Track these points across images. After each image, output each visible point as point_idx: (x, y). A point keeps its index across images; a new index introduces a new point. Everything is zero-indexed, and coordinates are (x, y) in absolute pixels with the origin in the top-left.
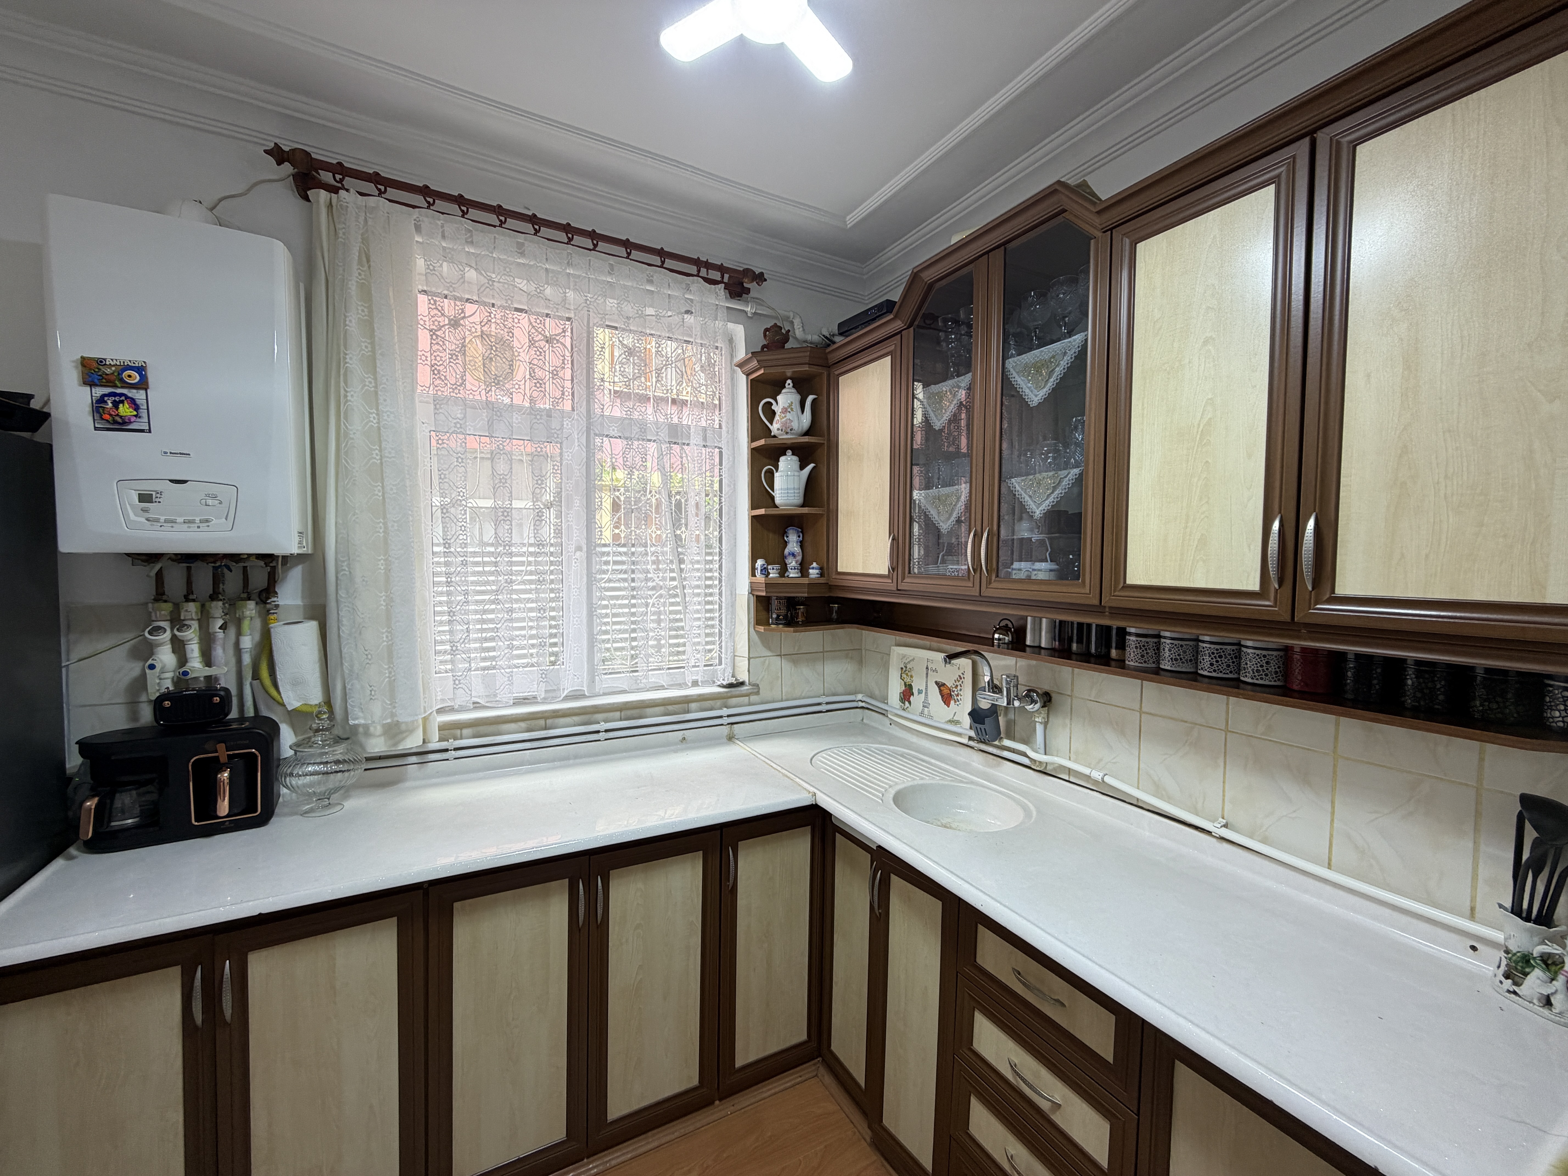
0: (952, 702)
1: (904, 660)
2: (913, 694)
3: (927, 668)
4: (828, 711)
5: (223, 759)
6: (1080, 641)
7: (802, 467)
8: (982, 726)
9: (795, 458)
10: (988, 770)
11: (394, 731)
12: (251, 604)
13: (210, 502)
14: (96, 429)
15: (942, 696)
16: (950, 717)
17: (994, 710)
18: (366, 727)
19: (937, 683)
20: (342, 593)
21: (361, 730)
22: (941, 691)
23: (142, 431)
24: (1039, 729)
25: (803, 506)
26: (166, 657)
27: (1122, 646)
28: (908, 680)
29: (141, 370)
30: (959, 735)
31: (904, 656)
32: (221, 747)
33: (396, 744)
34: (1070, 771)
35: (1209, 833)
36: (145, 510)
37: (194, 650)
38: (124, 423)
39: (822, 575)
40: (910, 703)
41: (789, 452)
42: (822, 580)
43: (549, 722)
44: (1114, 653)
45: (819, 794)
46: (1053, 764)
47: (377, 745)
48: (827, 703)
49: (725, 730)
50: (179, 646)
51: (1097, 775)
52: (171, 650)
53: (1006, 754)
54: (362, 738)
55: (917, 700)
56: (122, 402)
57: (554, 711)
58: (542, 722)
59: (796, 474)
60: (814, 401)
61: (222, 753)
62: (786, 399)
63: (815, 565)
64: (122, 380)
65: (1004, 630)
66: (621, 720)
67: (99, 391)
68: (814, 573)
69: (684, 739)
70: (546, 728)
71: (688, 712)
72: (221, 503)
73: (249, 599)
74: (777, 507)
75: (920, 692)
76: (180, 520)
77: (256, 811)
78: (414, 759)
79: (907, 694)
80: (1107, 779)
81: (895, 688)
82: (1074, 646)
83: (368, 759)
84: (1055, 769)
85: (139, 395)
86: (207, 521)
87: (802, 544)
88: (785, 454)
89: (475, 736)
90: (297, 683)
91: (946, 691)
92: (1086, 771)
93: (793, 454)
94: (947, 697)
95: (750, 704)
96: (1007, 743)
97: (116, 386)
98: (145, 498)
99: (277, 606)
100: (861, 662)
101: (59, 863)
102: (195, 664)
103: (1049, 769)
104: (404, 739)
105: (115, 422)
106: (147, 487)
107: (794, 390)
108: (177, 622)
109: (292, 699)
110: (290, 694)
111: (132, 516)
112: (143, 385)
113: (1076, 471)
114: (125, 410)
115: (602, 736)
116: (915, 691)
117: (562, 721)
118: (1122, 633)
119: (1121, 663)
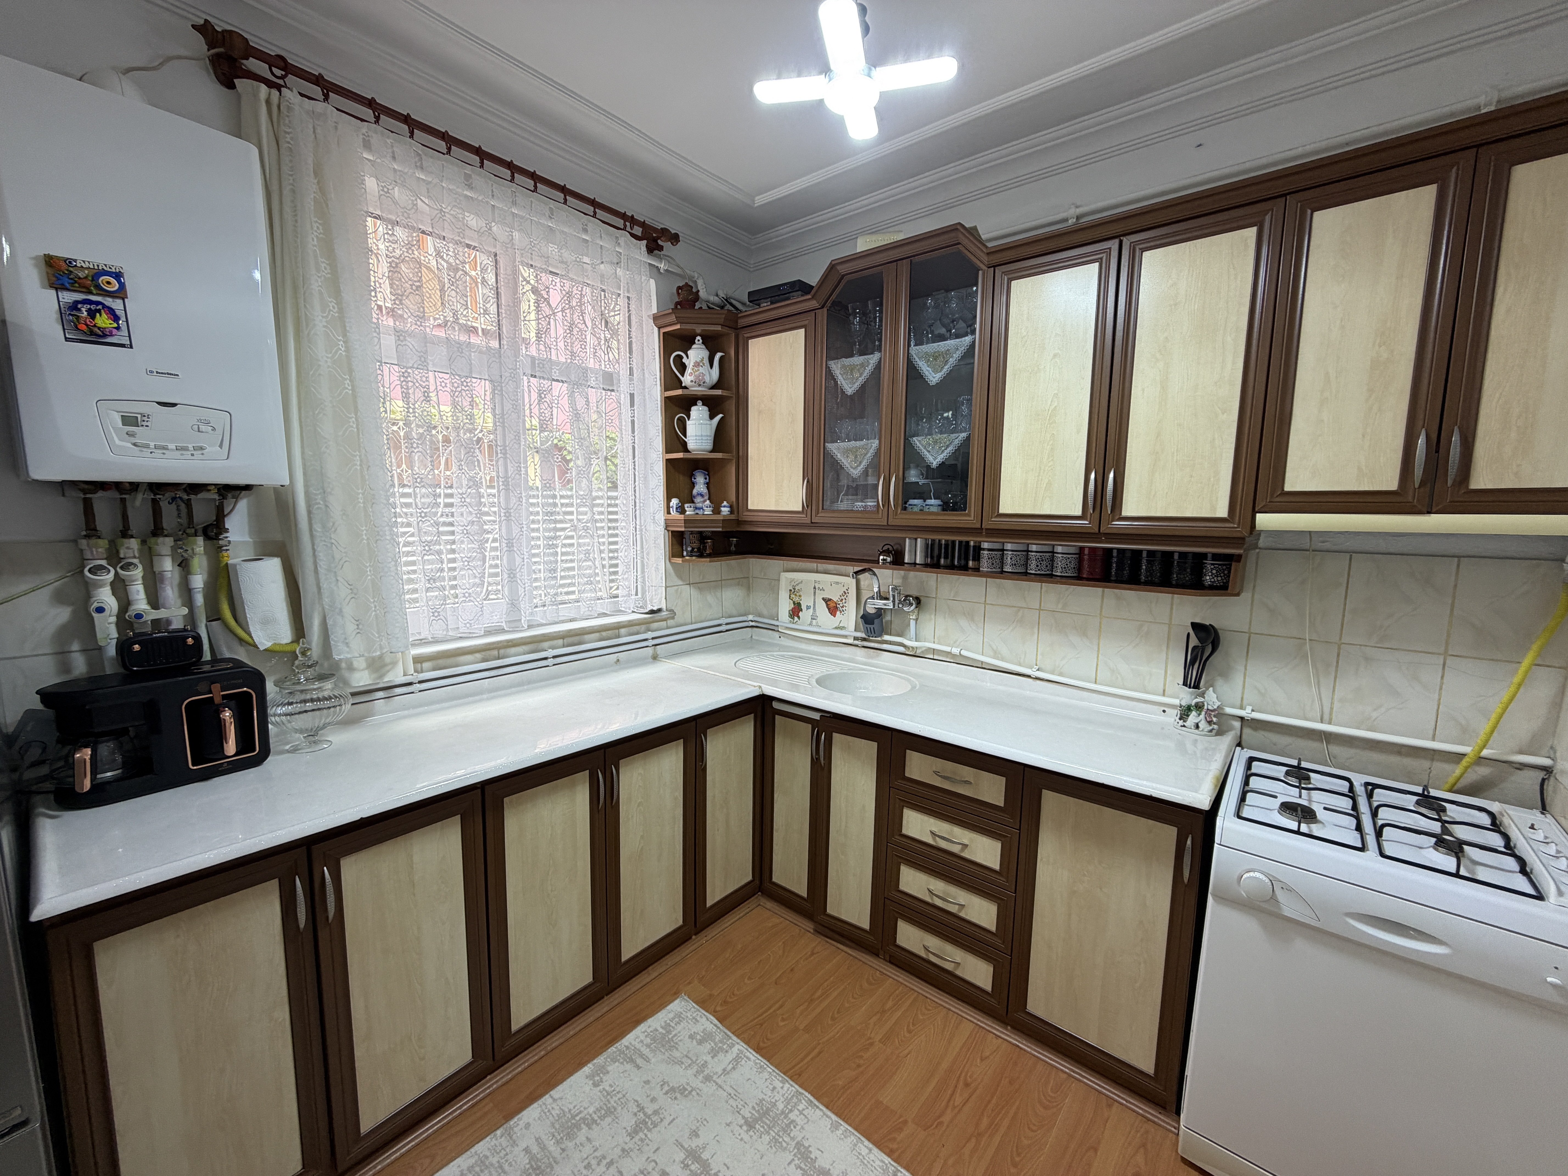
0: (838, 613)
1: (793, 583)
2: (801, 610)
3: (815, 588)
4: (727, 631)
5: (218, 700)
6: (946, 557)
7: (712, 417)
8: (872, 627)
9: (706, 408)
10: (870, 661)
11: (377, 665)
12: (200, 540)
13: (203, 428)
14: (67, 339)
15: (829, 609)
16: (836, 625)
17: (880, 612)
18: (350, 661)
19: (823, 599)
20: (317, 527)
21: (343, 665)
22: (827, 605)
23: (122, 346)
24: (912, 623)
25: (712, 451)
27: (977, 558)
28: (797, 599)
29: (118, 276)
30: (846, 637)
31: (792, 580)
32: (214, 687)
33: (381, 676)
34: (934, 651)
35: (1029, 676)
36: (131, 435)
37: (138, 591)
38: (105, 336)
39: (732, 512)
40: (799, 617)
41: (700, 403)
42: (733, 517)
43: (502, 651)
44: (971, 563)
45: (763, 686)
46: (920, 648)
47: (361, 679)
48: (727, 624)
49: (650, 651)
50: (120, 587)
51: (955, 651)
53: (885, 646)
54: (346, 674)
55: (805, 615)
56: (99, 311)
57: (508, 641)
58: (495, 653)
59: (708, 422)
60: (721, 358)
61: (218, 693)
62: (696, 354)
63: (725, 503)
64: (98, 287)
65: (886, 552)
66: (564, 646)
67: (69, 297)
68: (725, 510)
69: (618, 660)
70: (499, 658)
71: (618, 637)
72: (214, 429)
73: (196, 535)
74: (688, 451)
75: (808, 608)
76: (172, 446)
77: (254, 750)
78: (381, 694)
79: (796, 611)
80: (964, 653)
81: (785, 606)
82: (942, 561)
83: (353, 694)
84: (922, 652)
85: (116, 305)
86: (201, 448)
87: (708, 485)
88: (696, 405)
89: (434, 669)
91: (832, 605)
92: (948, 649)
93: (703, 405)
94: (833, 608)
95: (668, 628)
96: (886, 637)
97: (91, 293)
98: (129, 421)
99: (229, 542)
100: (749, 588)
102: (141, 606)
103: (918, 652)
104: (388, 671)
105: (92, 333)
106: (128, 409)
107: (704, 347)
108: (119, 560)
109: (263, 639)
110: (261, 634)
111: (117, 441)
112: (121, 293)
113: (964, 435)
114: (103, 321)
115: (550, 662)
116: (804, 607)
117: (513, 650)
118: (978, 549)
119: (977, 570)
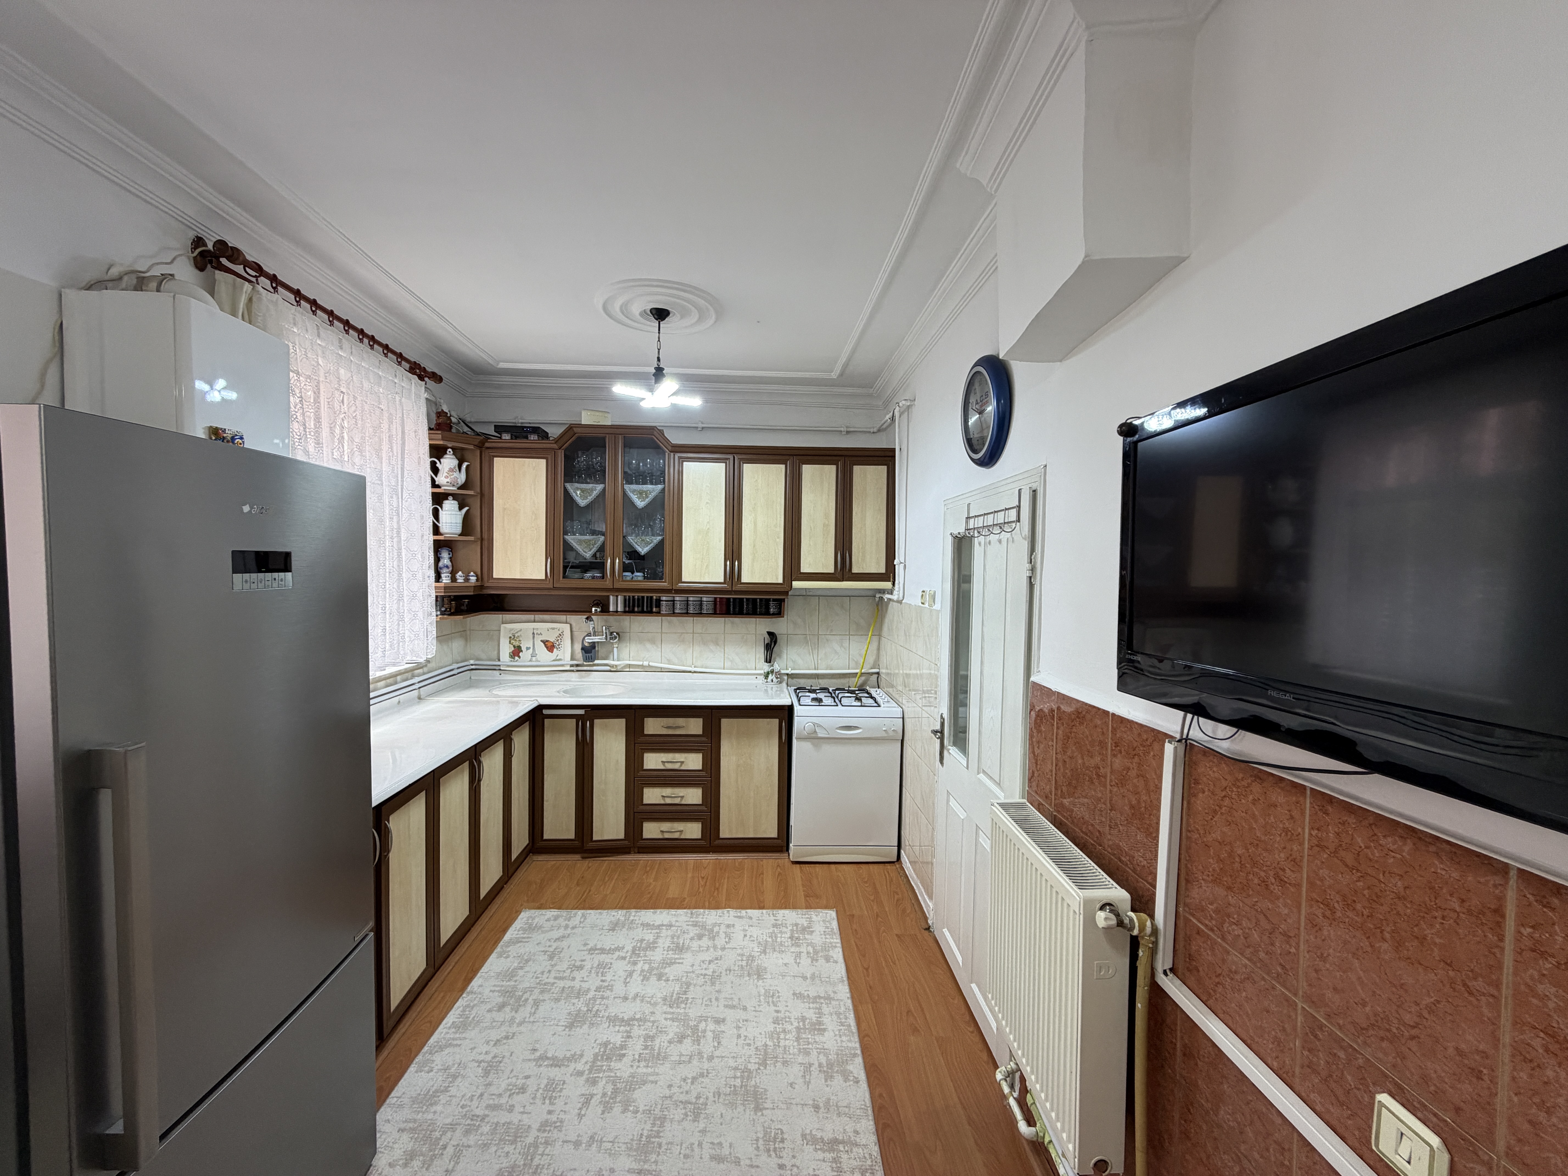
0: (555, 650)
1: (512, 632)
2: (522, 651)
3: (533, 633)
4: (458, 673)
6: (638, 607)
7: (460, 508)
8: (590, 655)
9: (456, 502)
10: (583, 680)
15: (547, 648)
16: (554, 658)
17: (593, 645)
19: (542, 641)
22: (546, 646)
24: (615, 649)
25: (459, 535)
27: (658, 605)
28: (517, 644)
29: (241, 438)
30: (563, 665)
31: (511, 630)
34: (630, 666)
35: (690, 672)
39: (477, 580)
40: (519, 657)
41: (450, 498)
42: (479, 584)
44: (654, 610)
45: (538, 699)
46: (620, 665)
48: (458, 668)
49: (416, 693)
51: (646, 663)
53: (595, 668)
55: (525, 655)
59: (459, 513)
60: (467, 467)
62: (448, 462)
63: (472, 573)
65: (596, 605)
68: (473, 579)
69: (399, 702)
71: (396, 683)
74: (441, 534)
75: (528, 649)
79: (516, 652)
80: (651, 664)
81: (506, 649)
82: (636, 609)
84: (622, 668)
87: (451, 559)
88: (447, 499)
91: (549, 644)
92: (641, 663)
93: (454, 499)
94: (550, 647)
95: (424, 674)
96: (596, 662)
100: (467, 639)
103: (619, 668)
107: (454, 457)
113: (660, 538)
116: (524, 649)
118: (659, 601)
119: (658, 613)
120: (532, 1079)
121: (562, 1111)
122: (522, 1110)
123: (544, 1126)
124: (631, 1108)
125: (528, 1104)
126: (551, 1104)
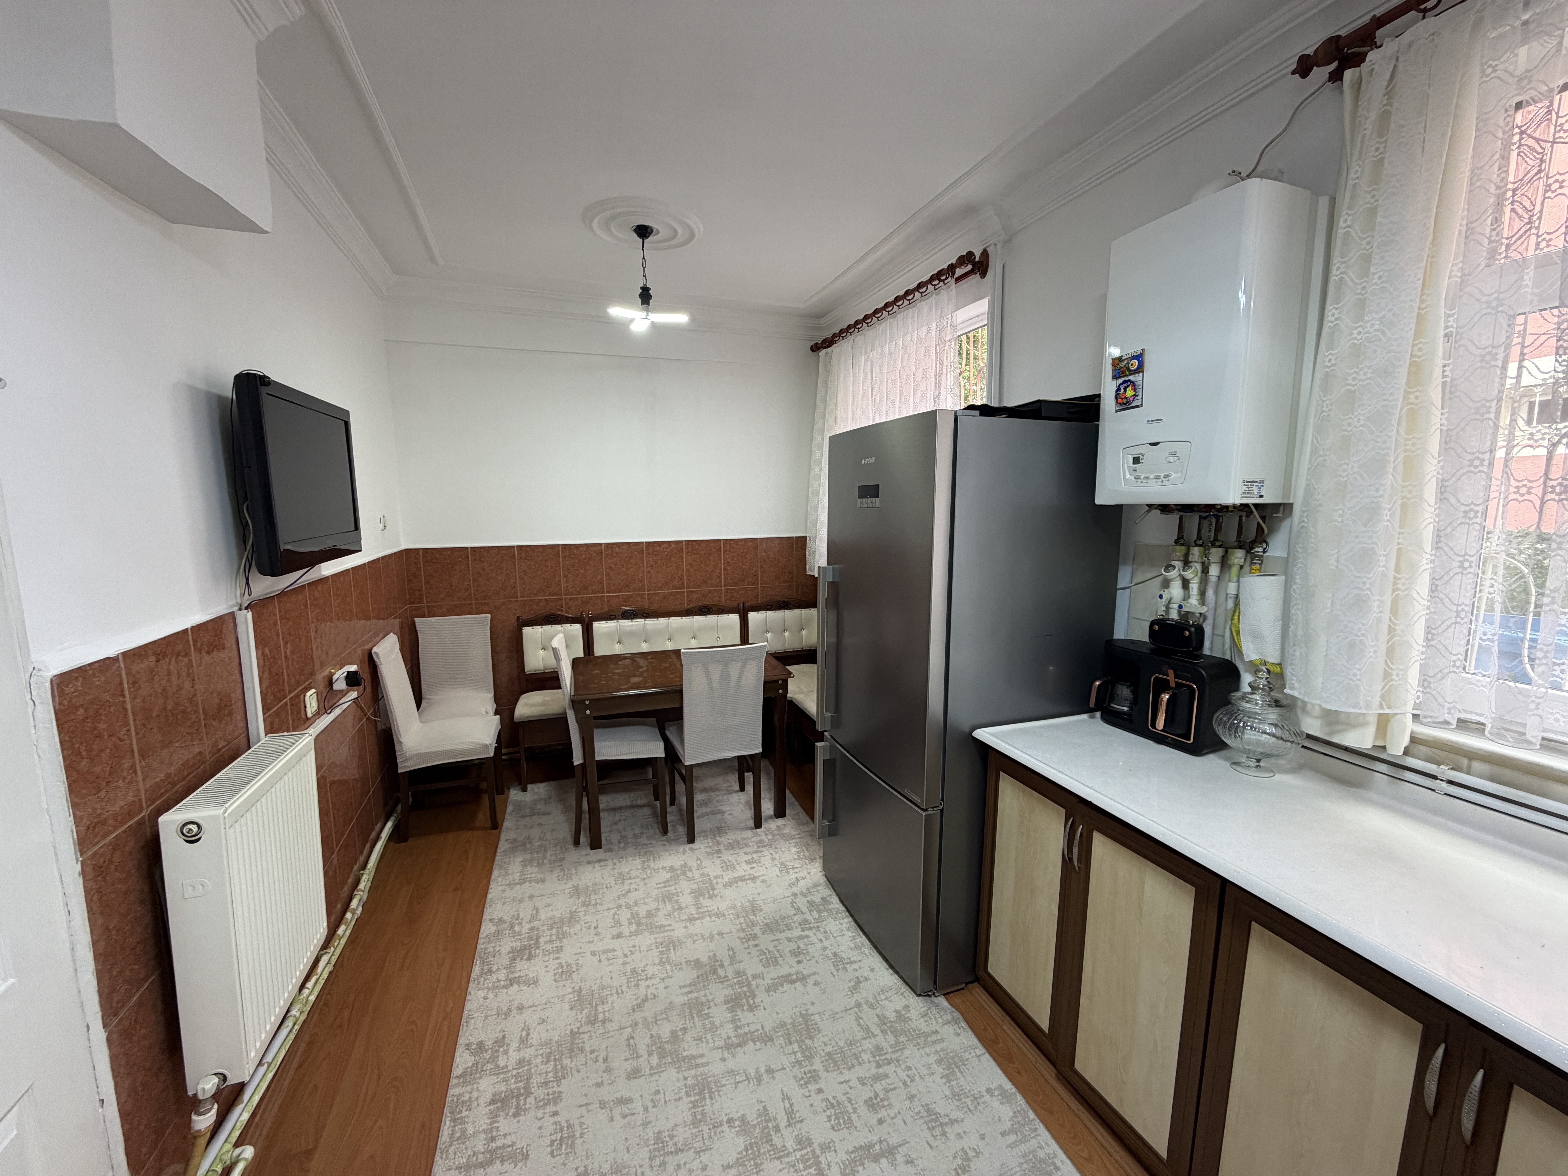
5: (1173, 684)
12: (1241, 553)
13: (1172, 459)
14: (1117, 411)
18: (1305, 703)
21: (1299, 704)
23: (1137, 406)
26: (1176, 590)
29: (1140, 357)
32: (1171, 673)
33: (1331, 734)
36: (1135, 471)
37: (1194, 587)
38: (1129, 403)
47: (1312, 726)
50: (1186, 584)
52: (1181, 586)
56: (1129, 386)
61: (1171, 678)
64: (1130, 369)
67: (1119, 382)
72: (1179, 459)
73: (1241, 548)
76: (1152, 476)
77: (1189, 740)
85: (1138, 378)
86: (1167, 476)
90: (1256, 636)
97: (1126, 376)
98: (1136, 460)
99: (1260, 557)
101: (1085, 716)
102: (1194, 601)
104: (1340, 731)
105: (1124, 404)
106: (1137, 451)
108: (1186, 563)
109: (1250, 652)
110: (1251, 645)
111: (1128, 476)
112: (1140, 369)
114: (1130, 392)
120: (874, 1122)
121: (810, 1096)
122: (850, 1084)
123: (814, 1077)
124: (737, 1123)
125: (849, 1090)
126: (826, 1100)
